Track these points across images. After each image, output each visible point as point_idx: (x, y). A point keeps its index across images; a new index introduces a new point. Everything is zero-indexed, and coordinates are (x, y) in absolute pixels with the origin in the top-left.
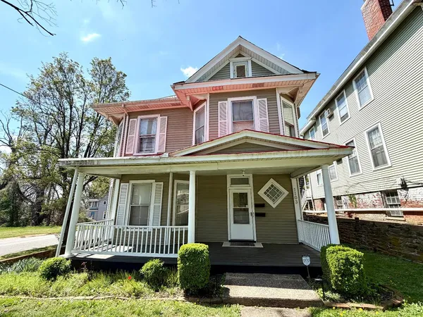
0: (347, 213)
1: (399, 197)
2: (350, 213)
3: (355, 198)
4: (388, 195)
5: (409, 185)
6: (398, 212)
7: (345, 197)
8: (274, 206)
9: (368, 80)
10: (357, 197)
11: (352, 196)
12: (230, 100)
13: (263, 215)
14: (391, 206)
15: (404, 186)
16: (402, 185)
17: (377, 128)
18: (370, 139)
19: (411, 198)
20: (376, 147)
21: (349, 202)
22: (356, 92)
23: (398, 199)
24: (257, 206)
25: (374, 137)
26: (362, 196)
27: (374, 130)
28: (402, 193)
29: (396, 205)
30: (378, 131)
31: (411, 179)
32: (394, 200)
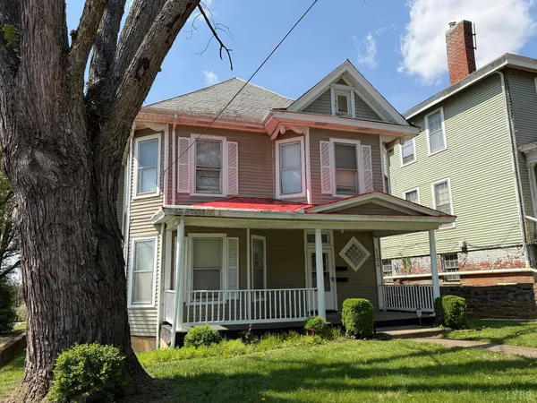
0: (398, 281)
1: (459, 261)
2: (402, 280)
3: (410, 263)
4: (447, 259)
5: (469, 248)
6: (454, 276)
7: (397, 261)
8: (356, 269)
9: (443, 123)
10: (412, 260)
11: (406, 260)
12: (333, 140)
13: (345, 280)
14: (449, 270)
15: (465, 250)
16: (463, 248)
17: (446, 183)
18: (437, 195)
19: (469, 262)
20: (441, 204)
21: (402, 267)
22: (427, 131)
23: (457, 262)
24: (338, 269)
25: (440, 192)
26: (419, 260)
27: (442, 184)
28: (461, 257)
29: (454, 270)
30: (447, 186)
31: (472, 242)
32: (452, 264)
